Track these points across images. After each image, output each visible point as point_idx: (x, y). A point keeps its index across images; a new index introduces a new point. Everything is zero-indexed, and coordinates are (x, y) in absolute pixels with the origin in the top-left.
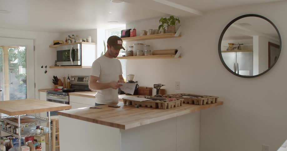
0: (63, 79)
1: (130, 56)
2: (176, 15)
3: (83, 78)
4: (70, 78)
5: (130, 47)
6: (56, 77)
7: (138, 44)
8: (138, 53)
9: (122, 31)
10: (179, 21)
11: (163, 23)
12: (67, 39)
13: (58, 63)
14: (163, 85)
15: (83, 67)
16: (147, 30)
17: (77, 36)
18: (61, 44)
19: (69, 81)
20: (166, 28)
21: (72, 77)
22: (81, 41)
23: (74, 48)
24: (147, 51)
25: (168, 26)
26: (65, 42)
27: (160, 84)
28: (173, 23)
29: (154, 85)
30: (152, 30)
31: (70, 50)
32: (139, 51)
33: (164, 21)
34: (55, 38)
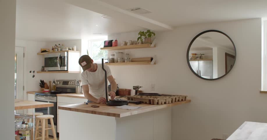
0: (49, 83)
1: (112, 62)
2: (152, 29)
3: (69, 82)
4: (55, 82)
5: (111, 55)
6: (43, 80)
7: (119, 53)
8: (119, 61)
9: (105, 42)
10: (154, 34)
11: (141, 35)
12: (54, 48)
13: (46, 69)
14: (141, 87)
15: (69, 72)
16: (127, 41)
17: (62, 45)
18: (48, 52)
19: (54, 84)
20: (144, 40)
21: (57, 81)
22: (67, 49)
23: (61, 56)
24: (127, 58)
25: (145, 38)
26: (51, 50)
27: (139, 86)
28: (150, 36)
29: (133, 87)
30: (131, 41)
31: (57, 57)
32: (120, 58)
33: (142, 34)
34: (43, 46)
